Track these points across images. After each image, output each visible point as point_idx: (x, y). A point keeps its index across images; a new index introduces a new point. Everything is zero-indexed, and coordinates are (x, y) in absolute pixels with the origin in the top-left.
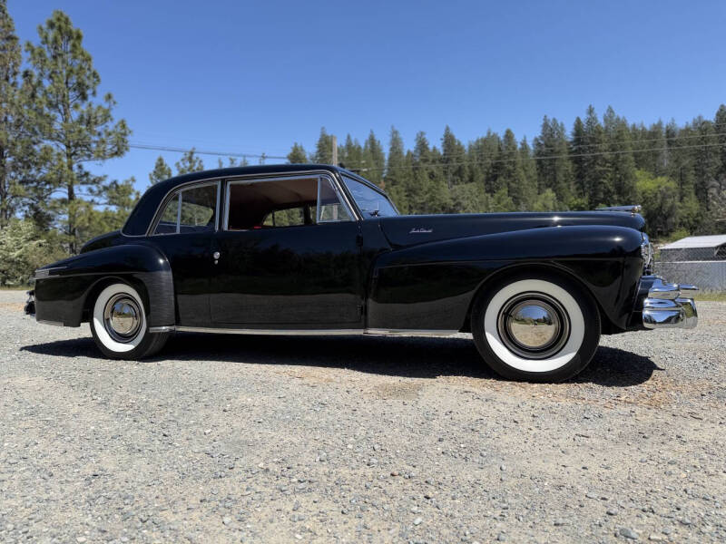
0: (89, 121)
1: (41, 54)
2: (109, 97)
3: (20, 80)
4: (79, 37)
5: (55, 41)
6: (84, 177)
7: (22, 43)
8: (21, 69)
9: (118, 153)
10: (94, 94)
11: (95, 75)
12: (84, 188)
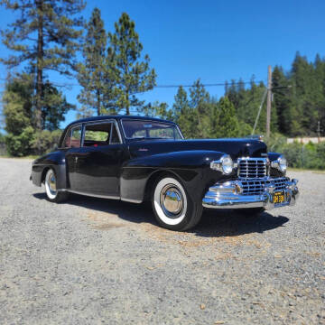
0: (137, 72)
1: (115, 38)
2: (147, 57)
3: (106, 52)
4: (133, 26)
5: (122, 30)
6: (135, 102)
7: (107, 33)
8: (107, 47)
9: (150, 88)
10: (139, 56)
11: (140, 45)
12: (135, 108)
